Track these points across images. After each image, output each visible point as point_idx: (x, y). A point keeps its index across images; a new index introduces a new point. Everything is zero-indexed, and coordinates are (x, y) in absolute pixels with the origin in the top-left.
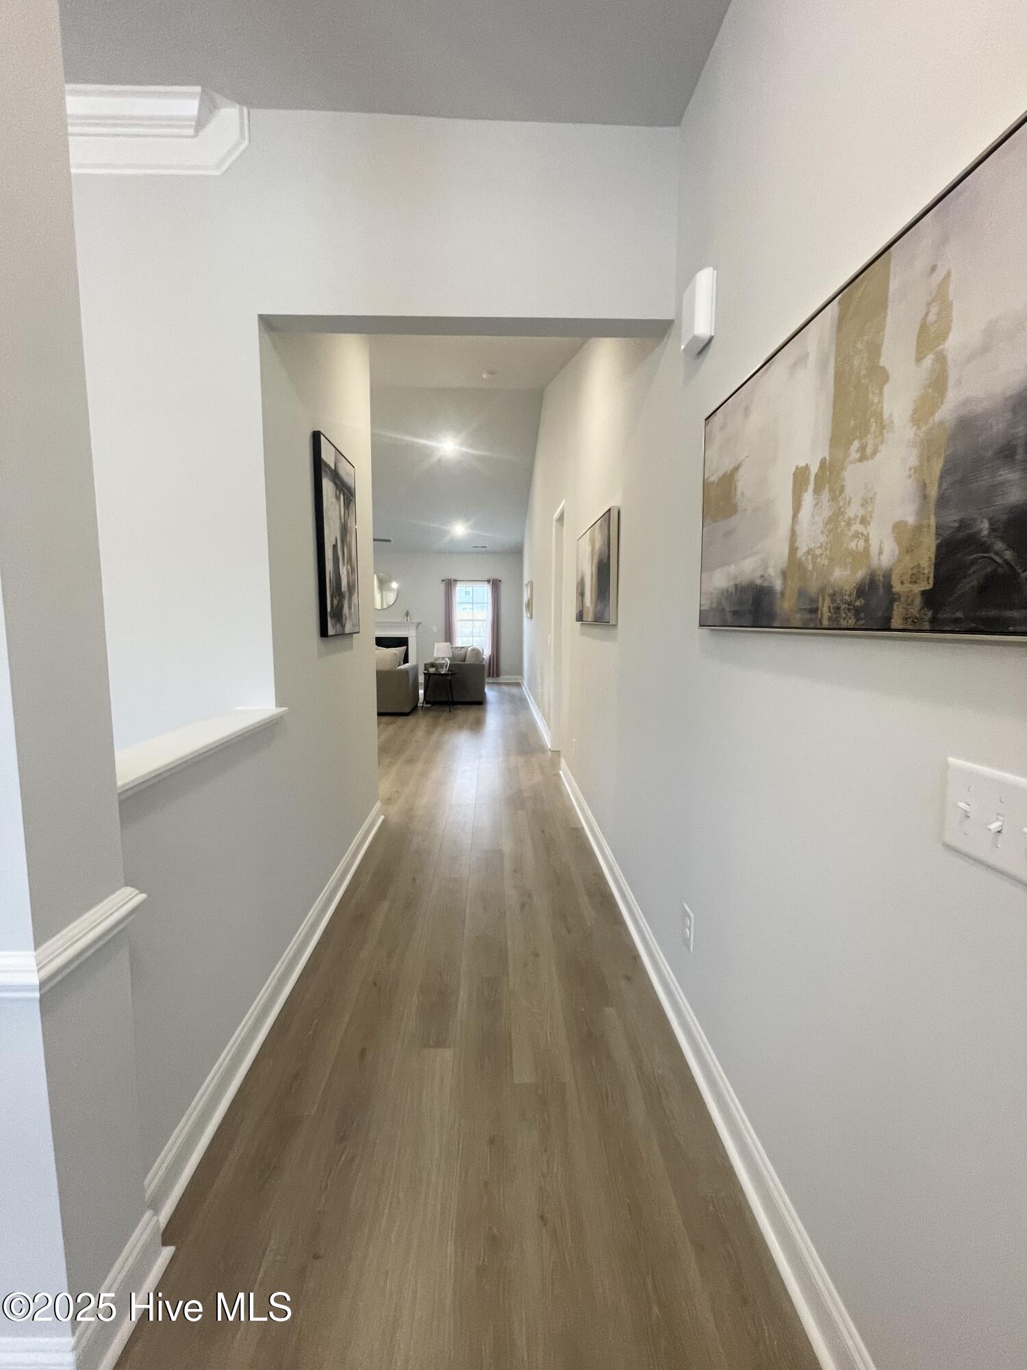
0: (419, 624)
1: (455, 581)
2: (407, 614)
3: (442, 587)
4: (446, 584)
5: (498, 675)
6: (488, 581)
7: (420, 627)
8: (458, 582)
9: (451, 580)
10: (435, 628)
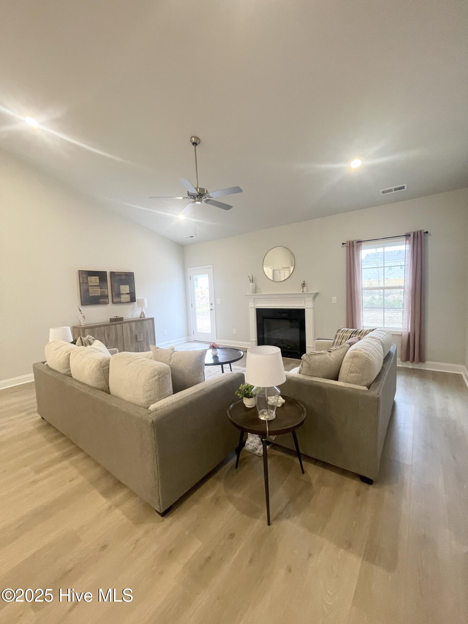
0: (317, 294)
1: (359, 242)
2: (304, 285)
3: (343, 251)
4: (347, 247)
5: (422, 359)
6: (407, 236)
7: (318, 298)
8: (363, 244)
9: (353, 242)
10: (334, 299)
